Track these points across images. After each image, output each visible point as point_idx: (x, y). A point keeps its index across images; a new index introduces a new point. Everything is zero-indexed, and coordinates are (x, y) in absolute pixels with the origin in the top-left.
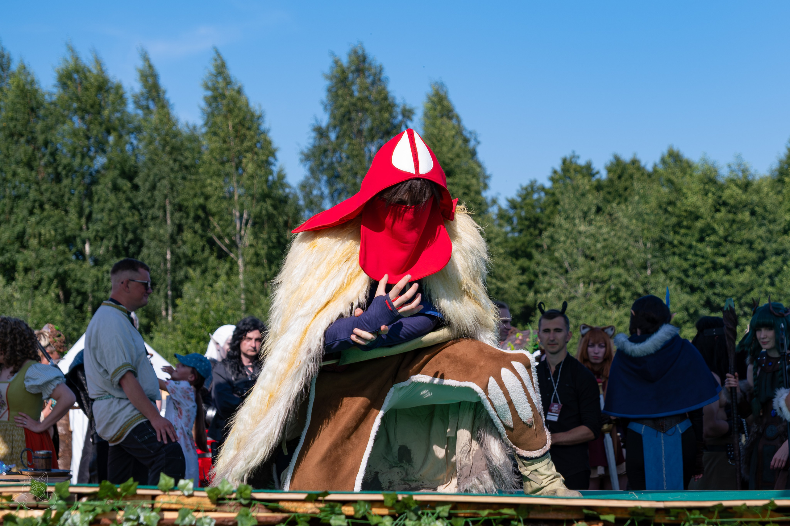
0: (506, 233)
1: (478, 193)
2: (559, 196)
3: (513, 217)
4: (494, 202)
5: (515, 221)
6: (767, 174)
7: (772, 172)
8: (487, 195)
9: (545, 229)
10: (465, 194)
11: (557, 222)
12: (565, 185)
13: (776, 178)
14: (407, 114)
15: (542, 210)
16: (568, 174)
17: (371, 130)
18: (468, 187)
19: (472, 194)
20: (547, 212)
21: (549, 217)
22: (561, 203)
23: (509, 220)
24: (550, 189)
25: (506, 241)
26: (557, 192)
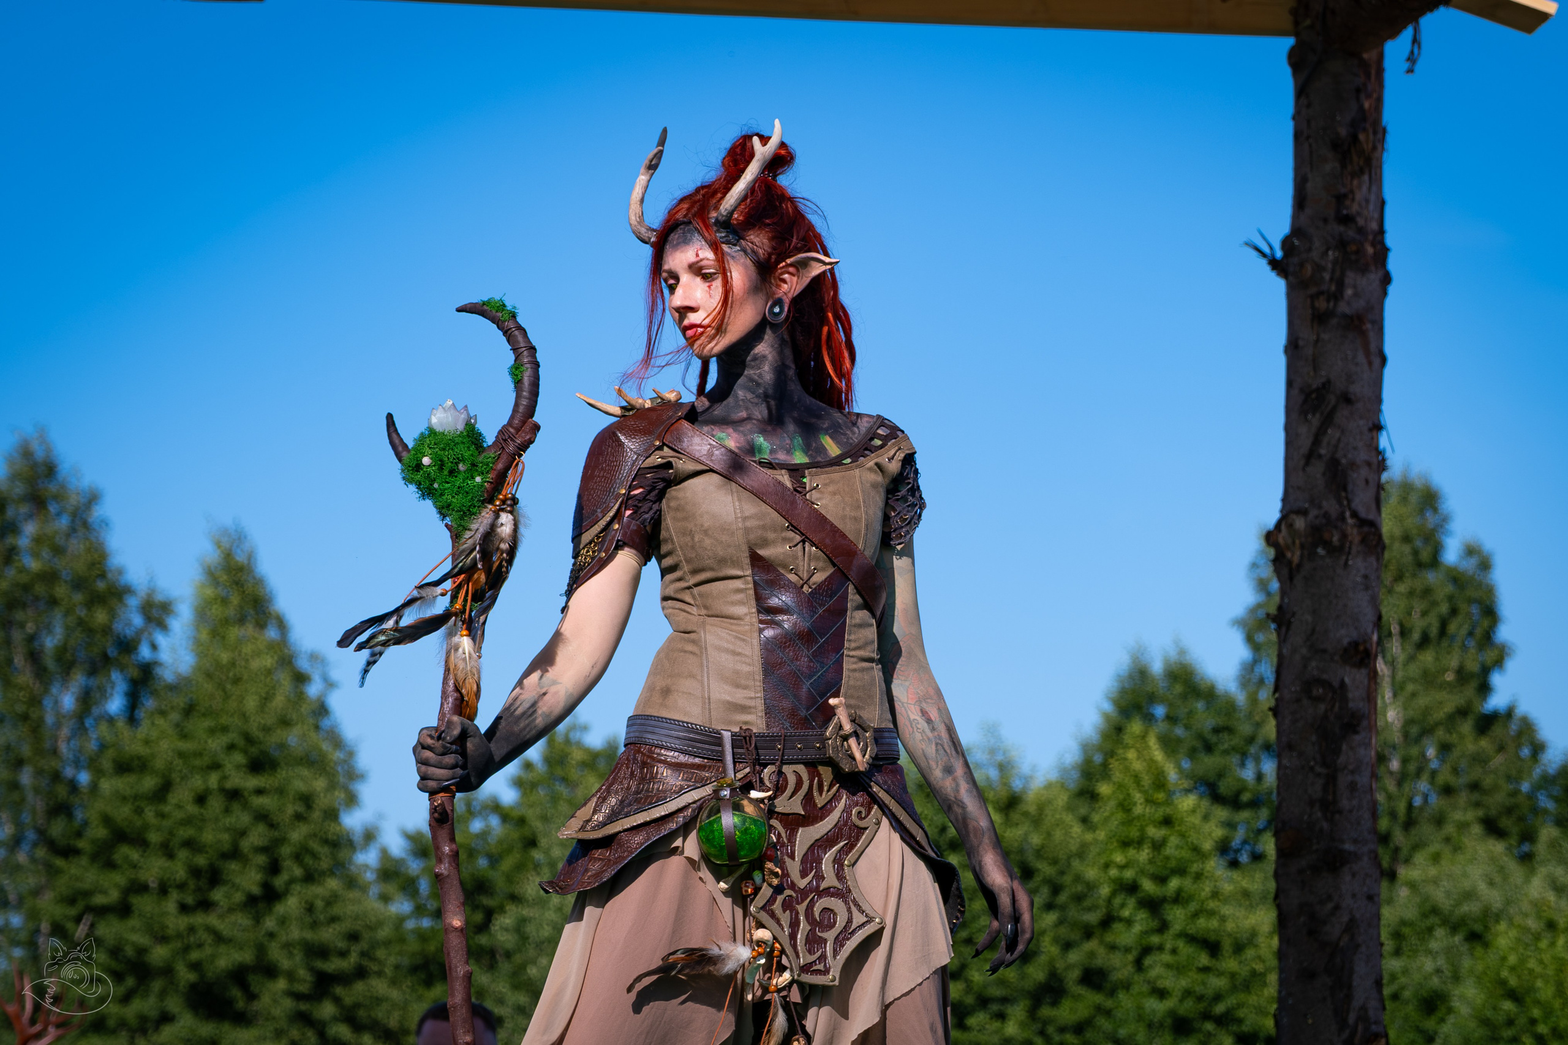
0: (401, 920)
1: (332, 815)
2: (538, 825)
3: (418, 877)
4: (370, 836)
5: (424, 886)
6: (1053, 776)
7: (1063, 771)
8: (353, 821)
9: (501, 909)
10: (299, 817)
11: (529, 891)
12: (555, 799)
13: (1073, 786)
14: (155, 613)
15: (494, 860)
16: (559, 772)
17: (61, 653)
18: (307, 800)
19: (316, 815)
20: (507, 864)
21: (509, 879)
22: (543, 842)
23: (409, 886)
24: (512, 808)
25: (402, 940)
26: (530, 814)
